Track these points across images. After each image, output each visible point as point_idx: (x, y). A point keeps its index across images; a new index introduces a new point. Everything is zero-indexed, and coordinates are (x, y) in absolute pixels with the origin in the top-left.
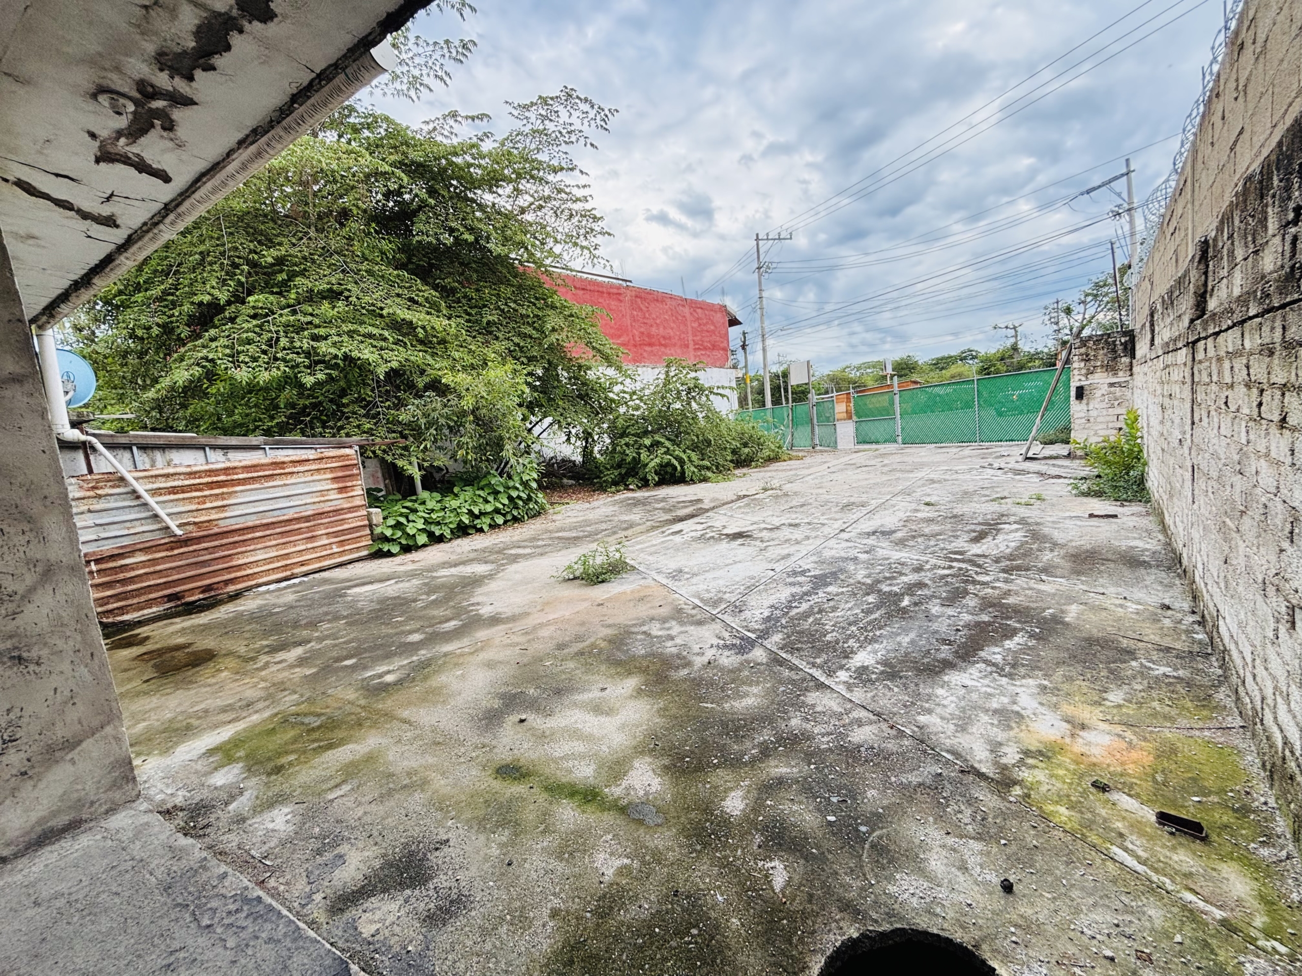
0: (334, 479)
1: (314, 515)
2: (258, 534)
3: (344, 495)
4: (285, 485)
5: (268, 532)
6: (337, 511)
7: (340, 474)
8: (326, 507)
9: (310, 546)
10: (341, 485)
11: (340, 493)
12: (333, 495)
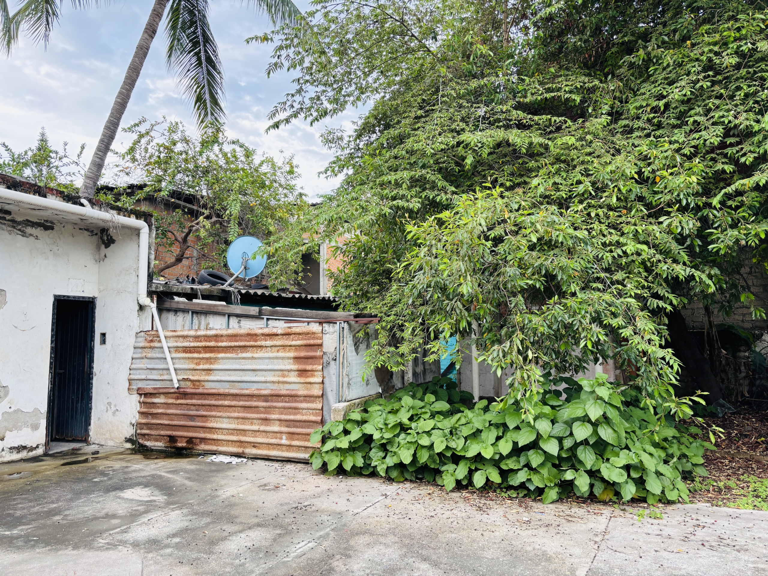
0: (297, 359)
1: (272, 396)
2: (226, 403)
3: (302, 380)
4: (253, 358)
5: (234, 403)
6: (293, 397)
7: (303, 354)
8: (283, 390)
9: (262, 428)
10: (302, 367)
11: (300, 376)
12: (293, 378)
